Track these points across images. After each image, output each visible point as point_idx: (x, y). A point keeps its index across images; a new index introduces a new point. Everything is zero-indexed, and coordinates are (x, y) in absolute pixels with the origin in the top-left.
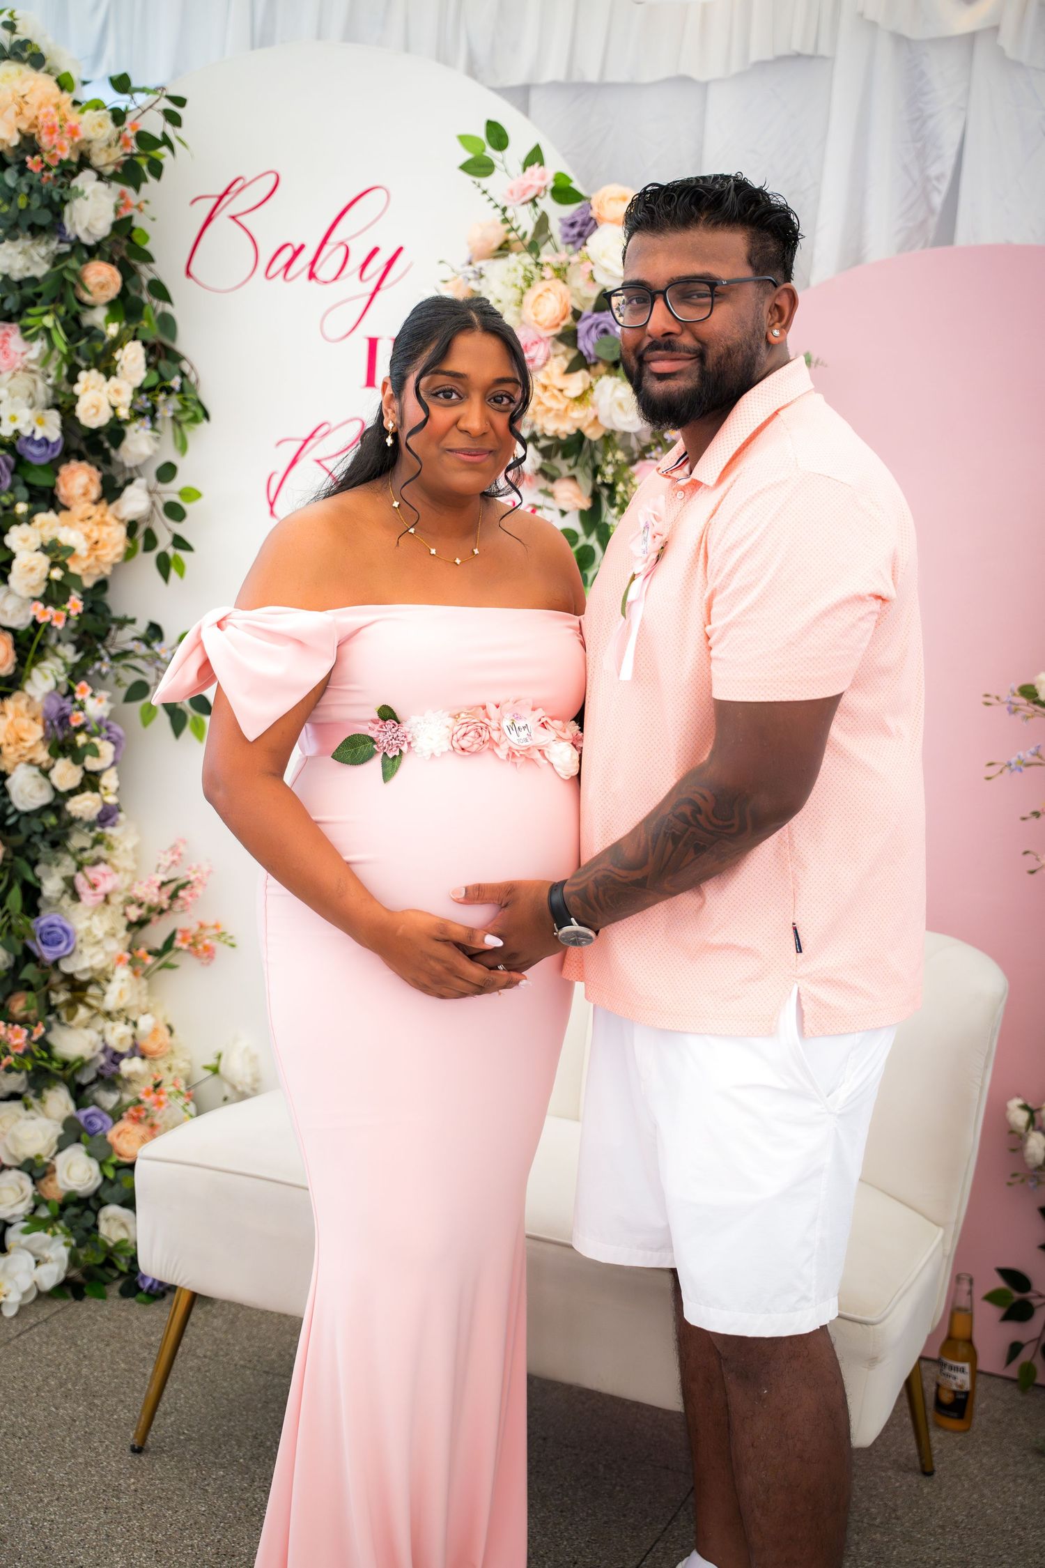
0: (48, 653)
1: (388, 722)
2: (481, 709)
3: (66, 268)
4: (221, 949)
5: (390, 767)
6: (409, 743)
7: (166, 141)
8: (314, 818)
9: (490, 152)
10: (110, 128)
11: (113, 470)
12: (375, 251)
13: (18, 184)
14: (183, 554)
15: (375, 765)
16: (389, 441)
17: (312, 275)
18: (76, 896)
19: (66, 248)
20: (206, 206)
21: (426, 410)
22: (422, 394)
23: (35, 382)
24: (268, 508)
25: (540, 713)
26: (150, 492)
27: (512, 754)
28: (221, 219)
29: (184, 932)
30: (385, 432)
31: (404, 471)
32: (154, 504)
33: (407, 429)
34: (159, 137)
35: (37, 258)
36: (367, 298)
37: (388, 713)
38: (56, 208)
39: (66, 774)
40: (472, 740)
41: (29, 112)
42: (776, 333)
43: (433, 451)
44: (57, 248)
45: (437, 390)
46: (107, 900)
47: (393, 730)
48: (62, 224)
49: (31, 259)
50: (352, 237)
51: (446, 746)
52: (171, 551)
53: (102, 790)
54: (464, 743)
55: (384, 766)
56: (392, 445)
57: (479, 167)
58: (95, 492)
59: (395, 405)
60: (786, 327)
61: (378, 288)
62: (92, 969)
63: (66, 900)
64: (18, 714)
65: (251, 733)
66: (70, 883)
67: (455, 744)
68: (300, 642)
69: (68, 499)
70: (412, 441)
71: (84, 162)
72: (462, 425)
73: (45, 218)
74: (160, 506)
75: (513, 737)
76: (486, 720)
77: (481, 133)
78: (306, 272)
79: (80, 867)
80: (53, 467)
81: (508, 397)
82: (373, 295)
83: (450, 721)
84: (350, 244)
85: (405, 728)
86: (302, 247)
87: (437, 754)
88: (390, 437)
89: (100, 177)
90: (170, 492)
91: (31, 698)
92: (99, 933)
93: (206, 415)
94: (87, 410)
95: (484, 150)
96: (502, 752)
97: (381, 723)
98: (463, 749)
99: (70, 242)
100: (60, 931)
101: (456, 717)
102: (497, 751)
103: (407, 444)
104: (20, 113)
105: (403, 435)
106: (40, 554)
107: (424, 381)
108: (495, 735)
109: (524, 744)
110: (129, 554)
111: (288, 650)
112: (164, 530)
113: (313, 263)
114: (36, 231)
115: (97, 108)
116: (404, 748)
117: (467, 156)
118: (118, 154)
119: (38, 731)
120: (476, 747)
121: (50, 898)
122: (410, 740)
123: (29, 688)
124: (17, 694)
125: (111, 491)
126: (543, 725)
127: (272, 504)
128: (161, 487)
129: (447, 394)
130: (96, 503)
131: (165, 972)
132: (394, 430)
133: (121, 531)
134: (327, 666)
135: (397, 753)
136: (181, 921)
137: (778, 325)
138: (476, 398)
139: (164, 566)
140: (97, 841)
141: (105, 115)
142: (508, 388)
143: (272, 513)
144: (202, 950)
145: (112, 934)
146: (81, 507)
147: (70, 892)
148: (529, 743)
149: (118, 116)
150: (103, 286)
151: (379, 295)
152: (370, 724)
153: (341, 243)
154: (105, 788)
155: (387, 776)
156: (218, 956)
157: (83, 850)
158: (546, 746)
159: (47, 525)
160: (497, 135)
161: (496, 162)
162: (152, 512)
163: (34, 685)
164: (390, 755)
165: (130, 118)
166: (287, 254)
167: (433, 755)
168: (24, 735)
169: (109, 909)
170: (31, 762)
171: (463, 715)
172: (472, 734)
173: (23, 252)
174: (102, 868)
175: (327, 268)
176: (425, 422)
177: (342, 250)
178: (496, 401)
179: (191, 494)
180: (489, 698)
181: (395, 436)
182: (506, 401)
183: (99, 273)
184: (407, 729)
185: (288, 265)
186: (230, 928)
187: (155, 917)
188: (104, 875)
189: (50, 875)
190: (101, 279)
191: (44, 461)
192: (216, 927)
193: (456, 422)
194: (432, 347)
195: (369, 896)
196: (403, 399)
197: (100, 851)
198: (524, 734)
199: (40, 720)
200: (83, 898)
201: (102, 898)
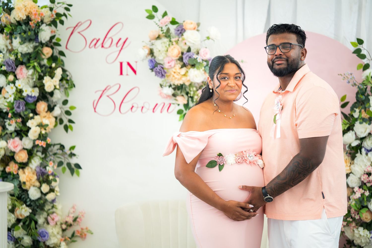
0: (34, 155)
1: (220, 157)
2: (241, 153)
3: (39, 50)
4: (88, 235)
5: (221, 168)
6: (226, 162)
7: (65, 15)
8: (205, 182)
9: (154, 13)
10: (49, 12)
11: (50, 103)
12: (120, 39)
13: (26, 29)
14: (72, 125)
15: (217, 167)
16: (211, 91)
17: (102, 46)
18: (48, 223)
19: (37, 44)
20: (71, 30)
21: (220, 82)
22: (219, 79)
23: (29, 81)
24: (93, 110)
25: (255, 153)
26: (60, 108)
27: (250, 162)
28: (75, 33)
29: (78, 231)
30: (210, 89)
31: (215, 97)
32: (62, 111)
33: (216, 87)
34: (62, 14)
35: (30, 47)
36: (118, 52)
37: (220, 155)
38: (36, 35)
39: (45, 188)
40: (241, 160)
41: (28, 10)
42: (303, 58)
43: (223, 92)
44: (35, 44)
45: (222, 78)
46: (56, 224)
47: (222, 159)
48: (38, 39)
49: (28, 48)
50: (114, 35)
51: (235, 162)
52: (68, 124)
53: (55, 192)
54: (239, 161)
55: (219, 167)
56: (212, 92)
57: (151, 17)
58: (46, 109)
59: (212, 82)
60: (305, 57)
61: (122, 49)
62: (54, 244)
63: (45, 224)
64: (29, 173)
65: (188, 161)
66: (46, 219)
67: (237, 161)
68: (199, 139)
69: (39, 112)
70: (217, 90)
71: (42, 22)
72: (229, 85)
73: (33, 37)
74: (64, 112)
75: (250, 158)
76: (243, 155)
77: (151, 9)
78: (101, 46)
79: (48, 215)
80: (35, 103)
81: (239, 77)
82: (120, 51)
83: (235, 156)
84: (113, 38)
85: (224, 158)
86: (99, 39)
87: (233, 164)
88: (211, 90)
89: (47, 25)
90: (67, 107)
91: (31, 168)
92: (56, 233)
93: (74, 86)
94: (48, 87)
95: (152, 13)
96: (248, 162)
97: (219, 157)
98: (239, 162)
99: (39, 43)
100: (45, 233)
101: (236, 155)
102: (247, 162)
103: (216, 91)
104: (26, 10)
105: (214, 89)
106: (38, 127)
107: (218, 76)
108: (246, 158)
109: (252, 160)
110: (56, 126)
111: (197, 141)
112: (65, 119)
113: (103, 43)
114: (30, 40)
115: (46, 8)
116: (225, 163)
117: (147, 14)
118: (51, 19)
119: (35, 177)
120: (242, 161)
121: (40, 224)
122: (226, 161)
123: (30, 165)
124: (27, 168)
125: (51, 109)
126: (255, 155)
127: (95, 109)
128: (64, 106)
129: (224, 78)
130: (47, 112)
131: (73, 243)
132: (212, 88)
133: (54, 119)
134: (205, 145)
135: (223, 164)
136: (76, 228)
137: (303, 57)
138: (232, 78)
139: (66, 128)
140: (53, 207)
141: (48, 9)
142: (239, 75)
143: (95, 111)
144: (83, 236)
145: (58, 233)
146: (43, 114)
147: (46, 222)
148: (253, 160)
149: (51, 9)
150: (47, 54)
151: (122, 51)
152: (215, 158)
153: (111, 38)
154: (57, 191)
155: (220, 169)
156: (87, 237)
157: (49, 210)
158: (257, 160)
159: (37, 119)
160: (155, 9)
161: (155, 16)
162: (61, 114)
163: (32, 164)
164: (221, 165)
165: (54, 9)
166: (95, 41)
167: (232, 164)
168: (31, 179)
169: (57, 226)
170: (34, 186)
171: (237, 154)
172: (241, 158)
173: (26, 46)
174: (55, 214)
175: (107, 44)
176: (220, 85)
177: (111, 40)
178: (236, 78)
179: (72, 108)
180: (243, 150)
181: (212, 89)
182: (238, 78)
183: (47, 50)
184: (225, 158)
185: (95, 44)
186: (91, 228)
187: (68, 228)
188: (56, 216)
189: (40, 218)
190: (47, 52)
191: (32, 102)
192: (87, 229)
193: (227, 84)
194: (220, 68)
195: (220, 198)
196: (214, 81)
197: (54, 210)
198: (252, 158)
199: (35, 174)
200: (50, 223)
201: (55, 223)
